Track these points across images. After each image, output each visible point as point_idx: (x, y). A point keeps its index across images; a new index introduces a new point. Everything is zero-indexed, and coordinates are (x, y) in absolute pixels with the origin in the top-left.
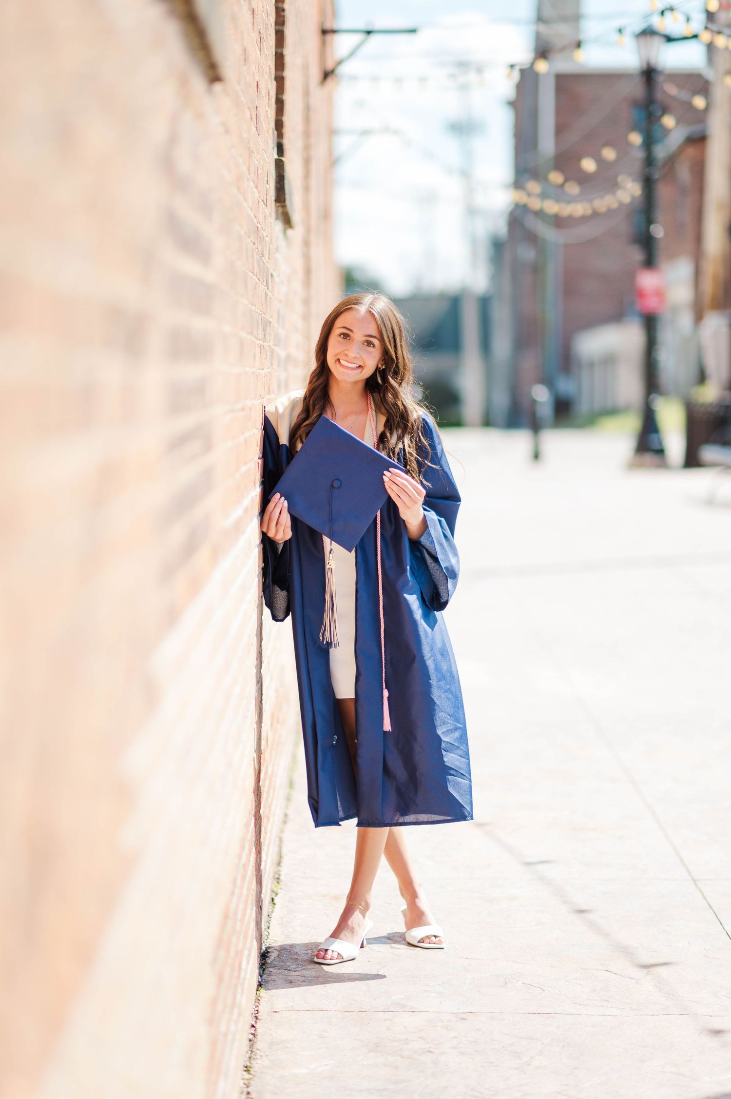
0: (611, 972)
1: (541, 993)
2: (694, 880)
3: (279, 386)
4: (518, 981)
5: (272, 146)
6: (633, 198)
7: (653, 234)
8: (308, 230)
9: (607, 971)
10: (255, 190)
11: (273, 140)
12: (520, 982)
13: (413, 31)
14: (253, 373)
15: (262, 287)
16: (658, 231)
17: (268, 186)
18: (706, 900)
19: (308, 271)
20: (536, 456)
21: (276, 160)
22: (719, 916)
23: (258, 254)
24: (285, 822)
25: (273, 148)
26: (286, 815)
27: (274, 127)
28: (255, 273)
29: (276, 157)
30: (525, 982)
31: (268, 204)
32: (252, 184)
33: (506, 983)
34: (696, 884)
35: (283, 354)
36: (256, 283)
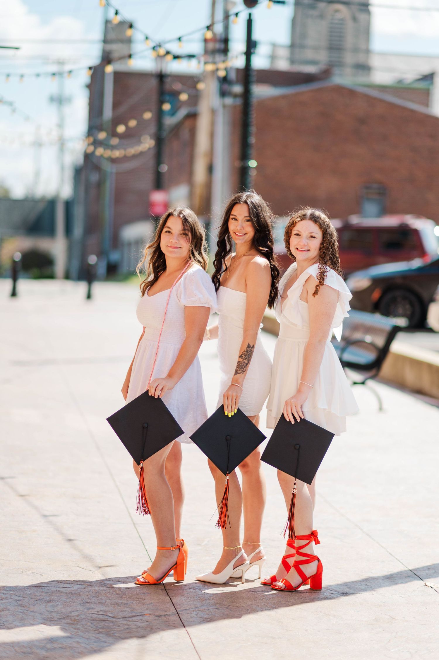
0: (80, 567)
1: (41, 577)
2: (134, 524)
4: (29, 571)
6: (149, 149)
7: (160, 170)
9: (78, 567)
12: (30, 572)
13: (17, 48)
16: (164, 168)
18: (139, 534)
20: (89, 296)
22: (144, 542)
30: (33, 571)
33: (23, 572)
34: (135, 526)
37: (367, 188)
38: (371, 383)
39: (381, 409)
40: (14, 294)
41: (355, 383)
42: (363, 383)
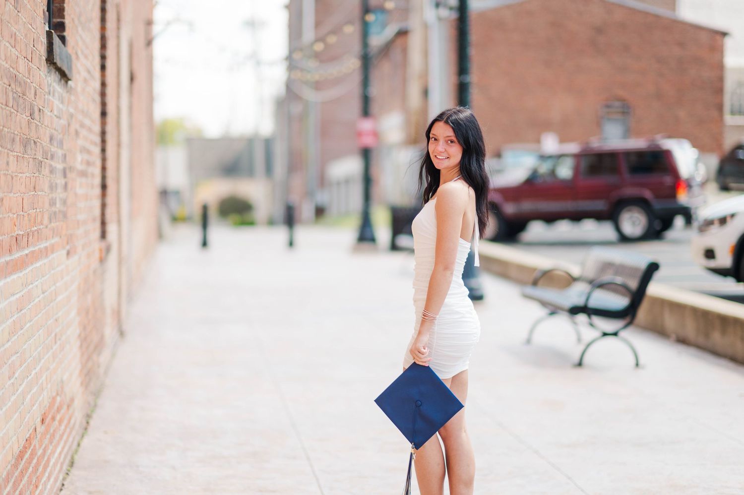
3: (52, 187)
5: (43, 22)
7: (368, 94)
8: (103, 84)
10: (13, 50)
11: (44, 18)
14: (5, 174)
15: (24, 118)
16: (373, 92)
17: (35, 48)
19: (104, 114)
20: (291, 244)
21: (47, 31)
23: (14, 93)
24: (61, 490)
25: (45, 24)
26: (63, 485)
27: (46, 9)
28: (11, 105)
29: (48, 29)
31: (36, 60)
32: (7, 44)
35: (60, 166)
36: (11, 113)
37: (608, 106)
38: (624, 334)
39: (637, 365)
40: (205, 244)
41: (605, 334)
42: (615, 334)
